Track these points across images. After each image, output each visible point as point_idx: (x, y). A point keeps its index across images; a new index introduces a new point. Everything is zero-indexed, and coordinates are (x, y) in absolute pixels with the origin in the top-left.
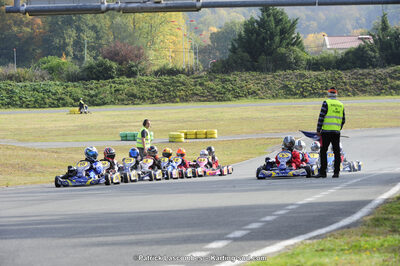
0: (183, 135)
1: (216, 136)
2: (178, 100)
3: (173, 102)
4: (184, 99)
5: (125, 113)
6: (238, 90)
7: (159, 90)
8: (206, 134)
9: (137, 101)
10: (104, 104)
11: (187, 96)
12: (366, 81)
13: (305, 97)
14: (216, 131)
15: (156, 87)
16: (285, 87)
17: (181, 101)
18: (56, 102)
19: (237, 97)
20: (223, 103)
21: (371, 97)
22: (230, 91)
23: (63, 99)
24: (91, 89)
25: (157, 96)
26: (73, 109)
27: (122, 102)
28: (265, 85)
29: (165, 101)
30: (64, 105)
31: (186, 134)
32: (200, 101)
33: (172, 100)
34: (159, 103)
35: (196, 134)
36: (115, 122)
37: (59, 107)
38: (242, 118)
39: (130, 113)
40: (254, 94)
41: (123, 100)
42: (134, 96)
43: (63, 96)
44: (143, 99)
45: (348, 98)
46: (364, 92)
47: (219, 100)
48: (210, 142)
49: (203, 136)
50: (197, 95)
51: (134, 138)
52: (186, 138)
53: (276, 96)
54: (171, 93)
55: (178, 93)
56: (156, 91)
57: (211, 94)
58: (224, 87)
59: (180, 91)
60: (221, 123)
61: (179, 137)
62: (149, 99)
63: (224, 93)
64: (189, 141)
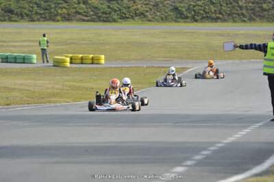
0: (68, 60)
1: (103, 61)
2: (59, 18)
3: (54, 20)
4: (67, 18)
6: (124, 11)
7: (39, 6)
8: (93, 59)
9: (14, 17)
11: (69, 14)
12: (265, 6)
13: (196, 21)
14: (103, 57)
15: (36, 3)
16: (176, 9)
17: (62, 21)
19: (124, 18)
20: (108, 25)
21: (269, 24)
22: (116, 11)
25: (37, 13)
28: (154, 6)
29: (46, 19)
31: (71, 59)
32: (84, 20)
33: (52, 18)
34: (39, 20)
35: (82, 59)
38: (129, 43)
39: (7, 31)
40: (142, 15)
42: (11, 11)
44: (21, 16)
45: (243, 24)
46: (262, 18)
47: (104, 21)
48: (97, 68)
49: (90, 61)
50: (80, 13)
51: (15, 60)
52: (71, 63)
53: (165, 19)
54: (52, 10)
55: (60, 11)
56: (36, 8)
57: (96, 14)
58: (109, 7)
59: (62, 8)
60: (107, 47)
61: (64, 61)
62: (27, 15)
63: (110, 13)
64: (74, 66)
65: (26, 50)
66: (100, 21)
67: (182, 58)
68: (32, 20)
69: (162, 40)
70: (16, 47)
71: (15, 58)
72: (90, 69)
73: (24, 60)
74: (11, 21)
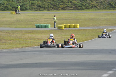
0: (64, 26)
1: (78, 27)
2: (60, 9)
3: (58, 10)
4: (63, 9)
5: (36, 14)
6: (88, 5)
8: (74, 26)
9: (41, 9)
10: (26, 10)
11: (64, 7)
14: (78, 25)
15: (50, 3)
16: (110, 4)
17: (61, 10)
18: (4, 8)
19: (87, 8)
20: (81, 11)
22: (84, 5)
23: (7, 7)
24: (20, 3)
25: (51, 7)
26: (12, 12)
27: (34, 9)
28: (100, 3)
29: (54, 9)
30: (8, 10)
31: (65, 26)
32: (70, 10)
33: (57, 9)
34: (51, 10)
35: (69, 26)
36: (32, 19)
37: (5, 10)
38: (90, 19)
39: (38, 15)
40: (95, 7)
41: (35, 8)
42: (40, 6)
43: (7, 5)
44: (44, 8)
47: (79, 10)
48: (76, 30)
49: (73, 27)
50: (69, 7)
51: (42, 27)
52: (65, 28)
53: (105, 8)
54: (57, 6)
55: (60, 6)
56: (50, 5)
57: (75, 7)
58: (81, 4)
59: (61, 5)
60: (80, 21)
61: (62, 27)
62: (47, 8)
63: (81, 6)
64: (66, 29)
65: (46, 22)
66: (77, 10)
67: (112, 25)
68: (49, 10)
69: (104, 17)
70: (42, 21)
71: (42, 26)
72: (73, 30)
73: (45, 27)
74: (40, 10)
